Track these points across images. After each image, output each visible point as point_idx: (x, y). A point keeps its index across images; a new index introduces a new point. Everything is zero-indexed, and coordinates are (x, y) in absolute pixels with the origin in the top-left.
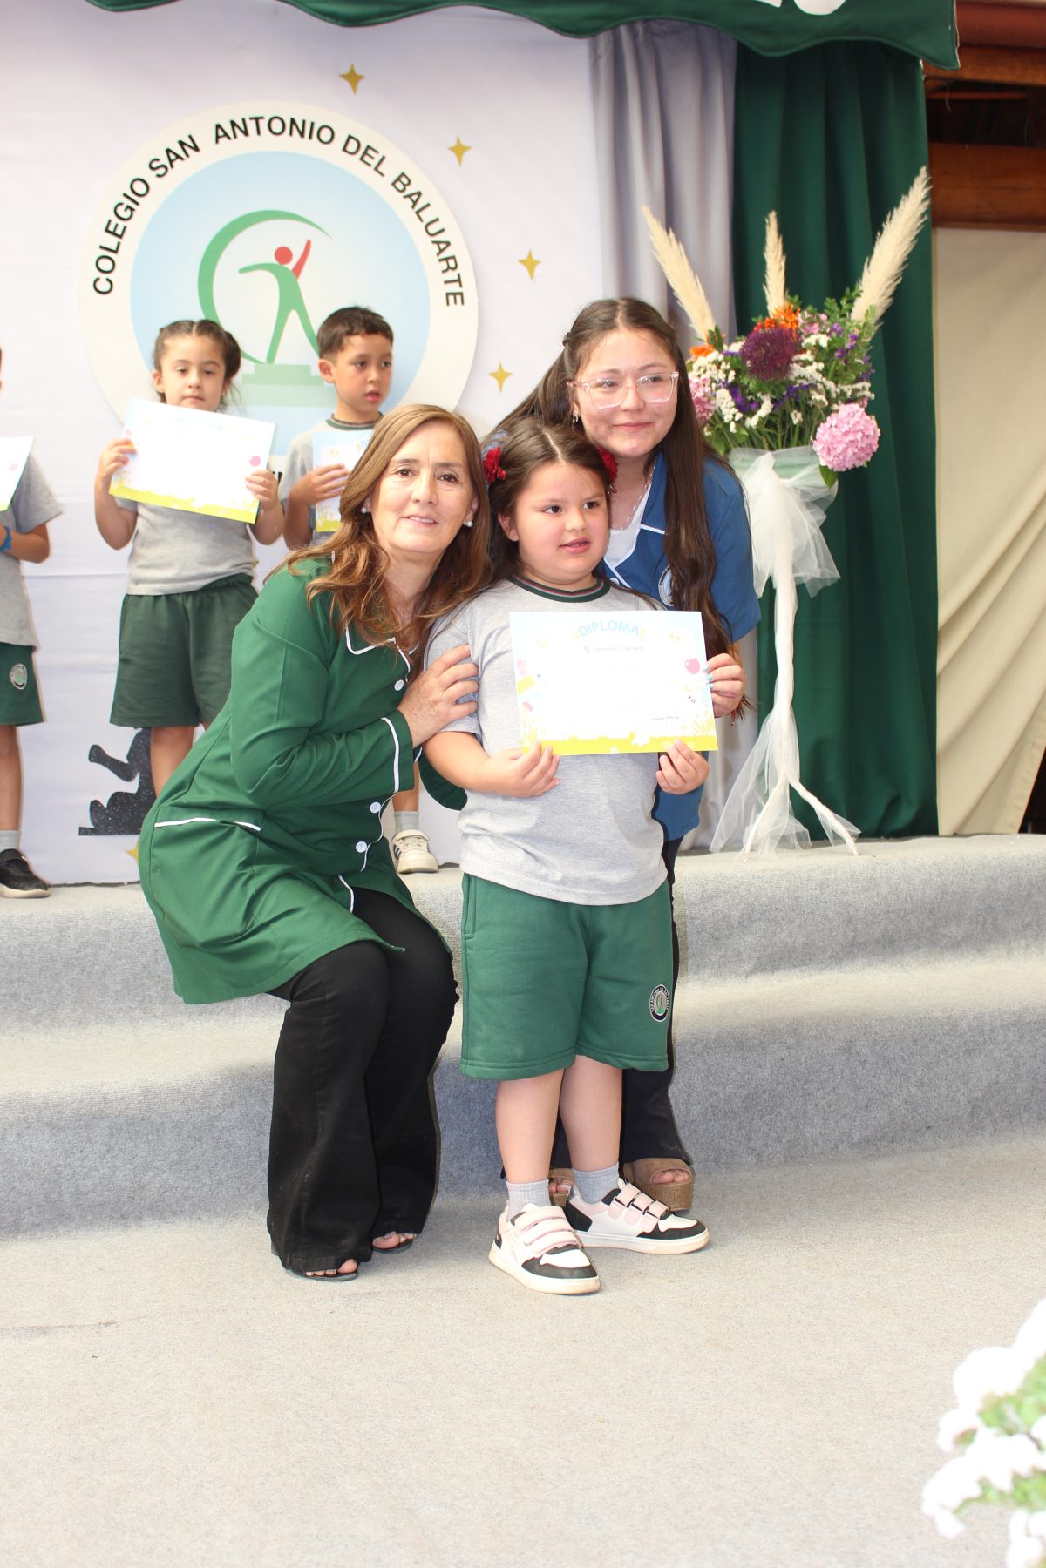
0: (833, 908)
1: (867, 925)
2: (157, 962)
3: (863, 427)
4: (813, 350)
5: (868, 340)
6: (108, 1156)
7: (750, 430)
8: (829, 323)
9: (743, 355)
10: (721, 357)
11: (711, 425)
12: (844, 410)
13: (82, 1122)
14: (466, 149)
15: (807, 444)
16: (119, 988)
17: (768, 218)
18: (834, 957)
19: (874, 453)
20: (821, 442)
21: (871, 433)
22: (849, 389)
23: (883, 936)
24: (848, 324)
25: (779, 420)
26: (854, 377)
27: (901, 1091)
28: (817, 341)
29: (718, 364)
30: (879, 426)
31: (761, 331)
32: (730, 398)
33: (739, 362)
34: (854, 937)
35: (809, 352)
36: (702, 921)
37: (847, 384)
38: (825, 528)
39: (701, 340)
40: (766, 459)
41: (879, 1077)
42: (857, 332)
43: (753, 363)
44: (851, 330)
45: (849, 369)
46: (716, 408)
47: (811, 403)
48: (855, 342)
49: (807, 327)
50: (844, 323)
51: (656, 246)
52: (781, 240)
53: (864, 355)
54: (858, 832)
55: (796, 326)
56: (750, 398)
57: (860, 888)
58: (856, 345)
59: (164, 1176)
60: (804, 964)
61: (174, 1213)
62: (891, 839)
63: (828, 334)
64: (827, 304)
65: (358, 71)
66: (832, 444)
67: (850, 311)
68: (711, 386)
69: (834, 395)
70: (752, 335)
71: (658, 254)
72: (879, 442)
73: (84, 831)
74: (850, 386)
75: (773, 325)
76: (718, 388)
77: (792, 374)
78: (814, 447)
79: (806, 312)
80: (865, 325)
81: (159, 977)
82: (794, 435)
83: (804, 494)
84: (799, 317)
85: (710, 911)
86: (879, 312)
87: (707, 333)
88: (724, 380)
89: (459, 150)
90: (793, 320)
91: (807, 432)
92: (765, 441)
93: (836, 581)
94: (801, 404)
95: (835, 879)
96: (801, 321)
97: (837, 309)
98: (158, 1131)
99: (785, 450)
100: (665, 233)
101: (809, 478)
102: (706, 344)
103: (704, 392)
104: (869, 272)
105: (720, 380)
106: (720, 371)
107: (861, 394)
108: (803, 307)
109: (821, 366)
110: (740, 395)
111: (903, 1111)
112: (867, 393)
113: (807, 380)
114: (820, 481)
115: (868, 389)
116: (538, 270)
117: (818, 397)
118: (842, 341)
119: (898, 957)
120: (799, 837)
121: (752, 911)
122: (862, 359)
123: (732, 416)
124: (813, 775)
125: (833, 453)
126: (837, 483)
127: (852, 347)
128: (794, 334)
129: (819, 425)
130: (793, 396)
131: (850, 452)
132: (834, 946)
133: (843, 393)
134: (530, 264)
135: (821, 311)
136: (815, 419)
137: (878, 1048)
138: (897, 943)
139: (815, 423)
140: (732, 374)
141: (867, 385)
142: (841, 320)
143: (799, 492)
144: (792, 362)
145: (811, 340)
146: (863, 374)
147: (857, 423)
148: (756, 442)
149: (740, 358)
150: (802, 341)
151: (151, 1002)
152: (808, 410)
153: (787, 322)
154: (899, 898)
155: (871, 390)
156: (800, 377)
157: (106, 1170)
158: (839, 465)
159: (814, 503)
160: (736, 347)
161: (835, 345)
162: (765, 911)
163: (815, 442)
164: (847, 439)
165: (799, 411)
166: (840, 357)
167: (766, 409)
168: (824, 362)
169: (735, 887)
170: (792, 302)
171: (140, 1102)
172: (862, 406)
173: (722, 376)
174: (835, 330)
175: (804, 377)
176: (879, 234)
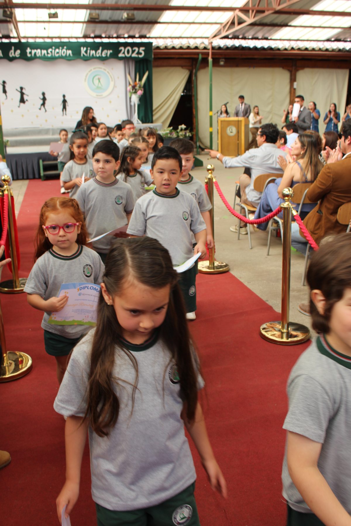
3: (142, 92)
38: (139, 100)
66: (139, 93)
94: (137, 90)
127: (142, 85)
134: (118, 78)
135: (140, 82)
155: (142, 89)
159: (138, 97)
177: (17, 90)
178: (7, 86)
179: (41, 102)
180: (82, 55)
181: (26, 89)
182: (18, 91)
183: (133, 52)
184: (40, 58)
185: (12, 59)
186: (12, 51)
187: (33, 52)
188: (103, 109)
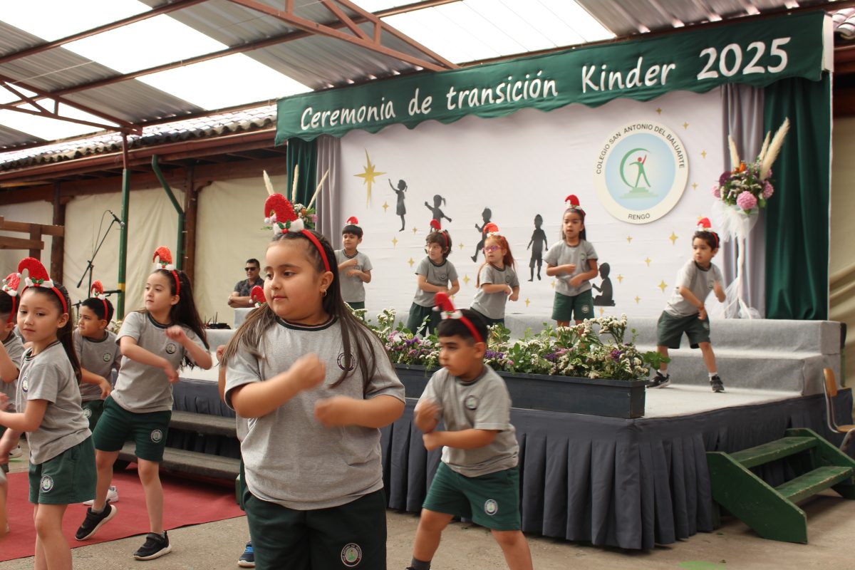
12: (744, 193)
14: (688, 125)
51: (730, 146)
65: (661, 109)
89: (686, 125)
116: (706, 156)
117: (737, 190)
134: (704, 154)
147: (749, 196)
153: (741, 167)
177: (426, 204)
178: (406, 193)
179: (479, 237)
180: (584, 91)
181: (447, 200)
182: (430, 207)
183: (748, 56)
184: (475, 111)
185: (414, 123)
186: (415, 100)
187: (462, 96)
188: (648, 261)
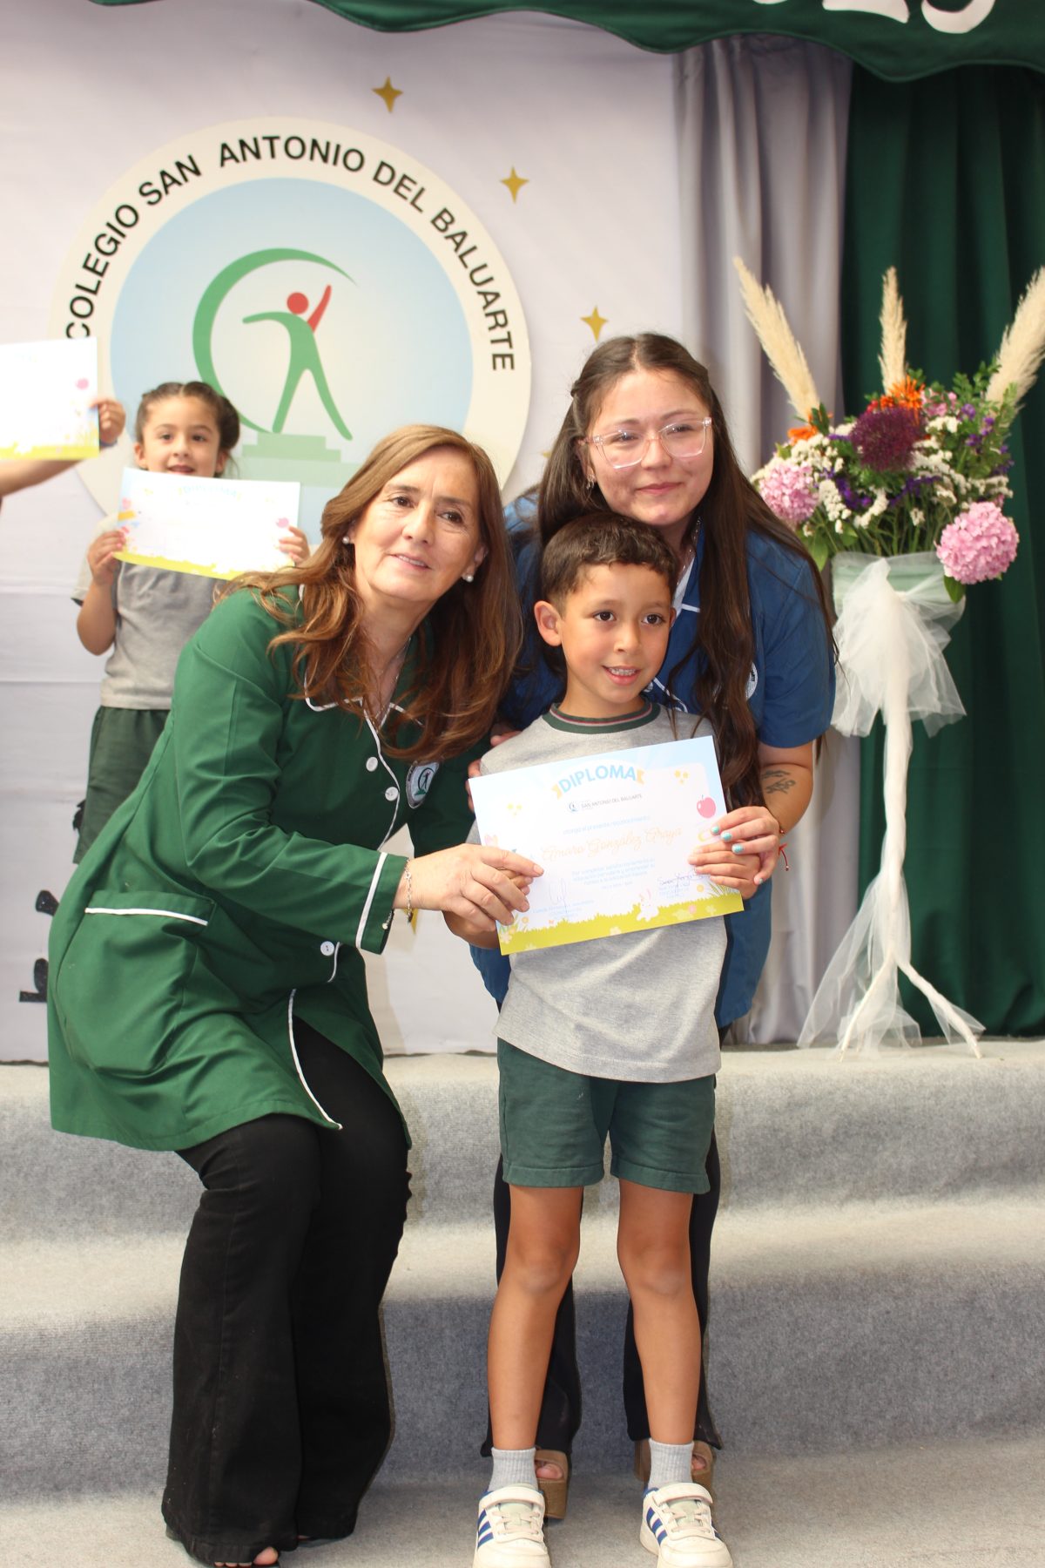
0: (950, 1123)
1: (992, 1145)
2: (111, 1164)
3: (998, 531)
4: (938, 436)
5: (1006, 425)
6: (42, 1409)
7: (859, 531)
8: (958, 404)
9: (854, 438)
10: (826, 441)
11: (812, 523)
12: (976, 509)
13: (11, 1365)
14: (523, 182)
15: (929, 549)
16: (62, 1194)
17: (886, 276)
18: (950, 1184)
19: (1011, 563)
20: (946, 547)
21: (1009, 538)
22: (982, 484)
23: (1012, 1160)
24: (982, 405)
25: (895, 519)
26: (988, 470)
27: (1036, 1357)
28: (944, 426)
29: (822, 449)
30: (1018, 529)
31: (875, 412)
32: (837, 491)
33: (848, 448)
34: (976, 1160)
35: (934, 438)
36: (788, 1134)
37: (979, 478)
38: (948, 653)
39: (803, 420)
40: (879, 568)
41: (1009, 1340)
42: (993, 415)
43: (866, 450)
44: (986, 413)
45: (983, 459)
46: (820, 501)
47: (935, 500)
48: (989, 429)
49: (931, 408)
50: (977, 405)
51: (749, 305)
52: (901, 302)
53: (1001, 443)
54: (982, 1028)
55: (918, 406)
56: (860, 491)
57: (984, 1099)
58: (992, 431)
59: (111, 1437)
60: (913, 1192)
61: (122, 1485)
62: (1020, 1038)
63: (958, 417)
64: (956, 381)
65: (395, 85)
66: (960, 550)
67: (985, 390)
68: (812, 476)
69: (963, 491)
70: (866, 415)
71: (752, 315)
72: (1018, 550)
73: (25, 997)
74: (983, 481)
75: (891, 405)
76: (821, 479)
77: (914, 464)
78: (938, 554)
79: (930, 390)
80: (1004, 407)
81: (113, 1182)
82: (913, 539)
83: (923, 610)
84: (922, 395)
85: (797, 1122)
86: (1021, 392)
87: (810, 412)
88: (829, 469)
89: (514, 183)
90: (915, 399)
91: (929, 534)
92: (877, 544)
93: (960, 718)
94: (923, 501)
95: (954, 1086)
96: (925, 400)
97: (969, 387)
98: (106, 1379)
99: (902, 557)
100: (761, 289)
101: (930, 590)
102: (808, 426)
103: (805, 483)
104: (1009, 343)
105: (825, 469)
106: (825, 459)
107: (996, 490)
108: (928, 384)
109: (949, 455)
110: (848, 488)
111: (1038, 1383)
112: (1004, 490)
113: (931, 471)
114: (944, 596)
115: (1005, 484)
116: (604, 330)
117: (944, 493)
118: (975, 426)
119: (1030, 1187)
120: (908, 1032)
121: (850, 1123)
122: (999, 448)
123: (838, 513)
124: (925, 958)
125: (961, 562)
126: (964, 598)
127: (987, 433)
128: (916, 416)
129: (944, 527)
130: (914, 491)
131: (982, 561)
132: (950, 1170)
133: (974, 489)
134: (596, 322)
135: (949, 389)
136: (940, 520)
137: (1007, 1301)
138: (1029, 1169)
139: (940, 524)
140: (839, 462)
141: (1005, 480)
142: (974, 400)
143: (918, 608)
144: (914, 450)
145: (937, 424)
146: (1000, 466)
147: (992, 525)
148: (866, 546)
149: (850, 443)
150: (926, 425)
151: (102, 1214)
152: (931, 509)
153: (908, 401)
154: (1032, 1113)
155: (1009, 486)
156: (922, 468)
157: (39, 1426)
158: (967, 576)
159: (934, 621)
160: (845, 430)
161: (967, 430)
162: (864, 1124)
163: (939, 548)
164: (980, 545)
165: (920, 508)
166: (972, 445)
167: (879, 505)
168: (953, 451)
169: (830, 1093)
170: (914, 377)
171: (86, 1341)
172: (997, 505)
173: (827, 464)
174: (966, 412)
175: (927, 469)
176: (1021, 298)
